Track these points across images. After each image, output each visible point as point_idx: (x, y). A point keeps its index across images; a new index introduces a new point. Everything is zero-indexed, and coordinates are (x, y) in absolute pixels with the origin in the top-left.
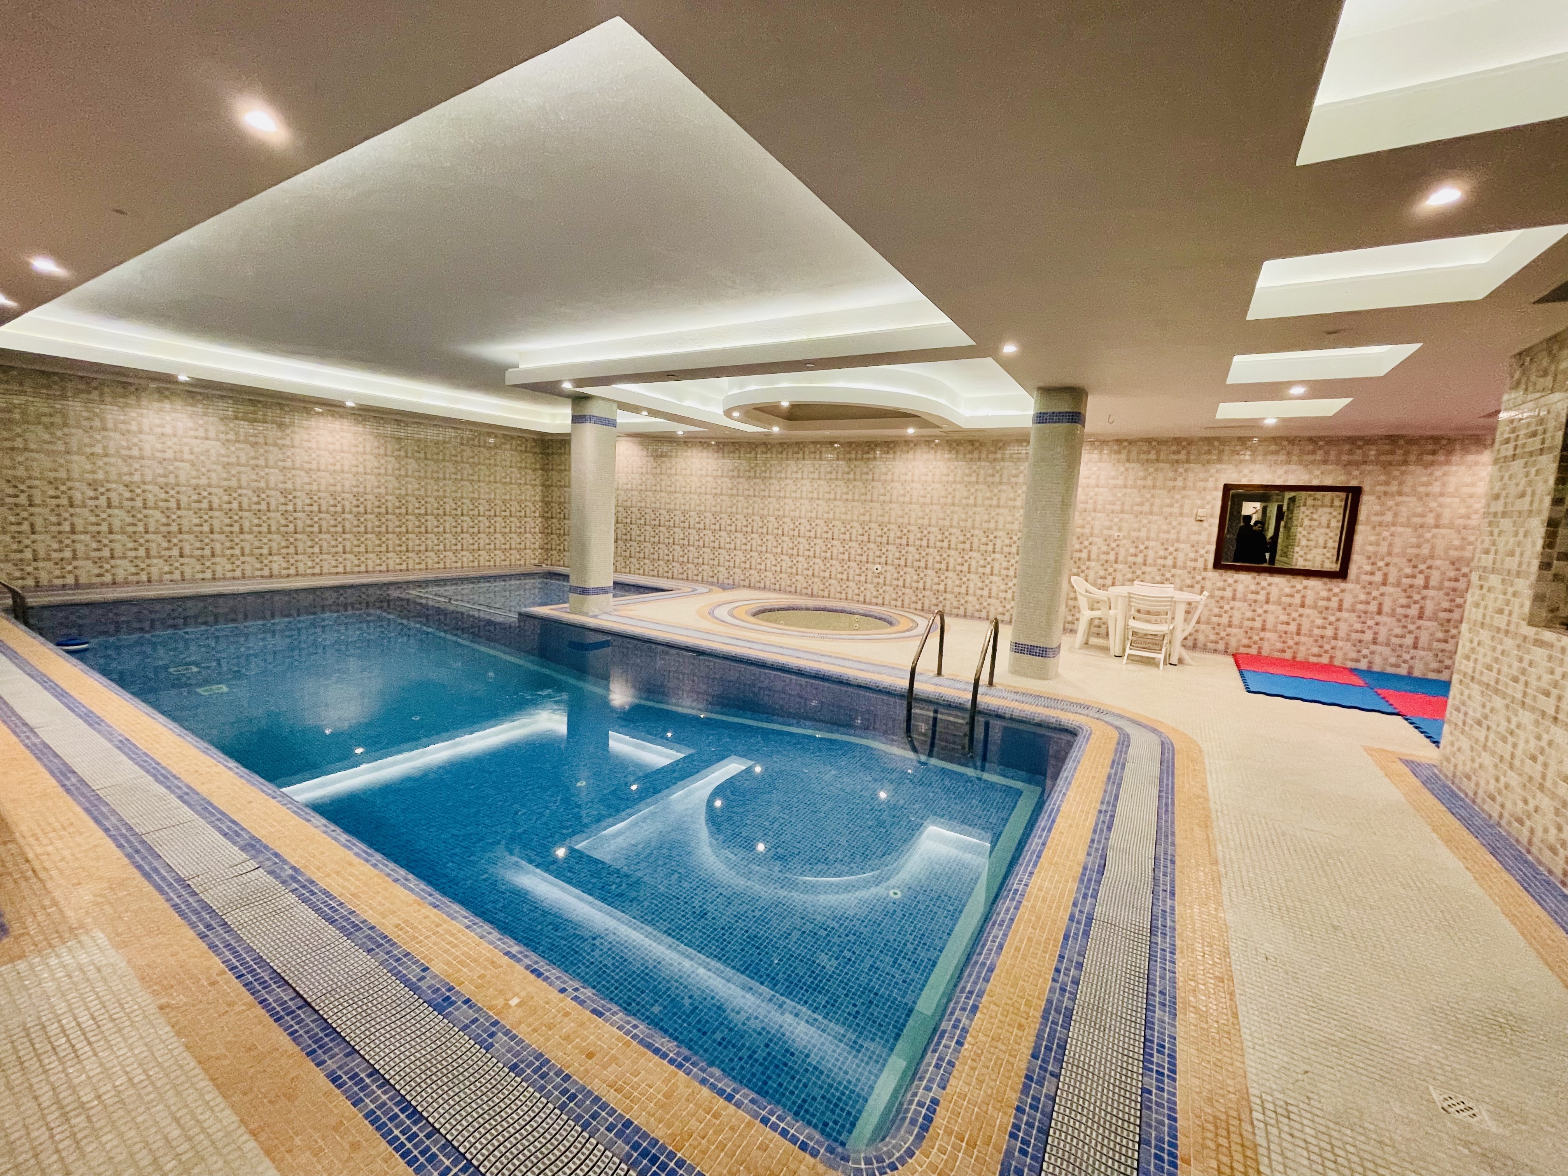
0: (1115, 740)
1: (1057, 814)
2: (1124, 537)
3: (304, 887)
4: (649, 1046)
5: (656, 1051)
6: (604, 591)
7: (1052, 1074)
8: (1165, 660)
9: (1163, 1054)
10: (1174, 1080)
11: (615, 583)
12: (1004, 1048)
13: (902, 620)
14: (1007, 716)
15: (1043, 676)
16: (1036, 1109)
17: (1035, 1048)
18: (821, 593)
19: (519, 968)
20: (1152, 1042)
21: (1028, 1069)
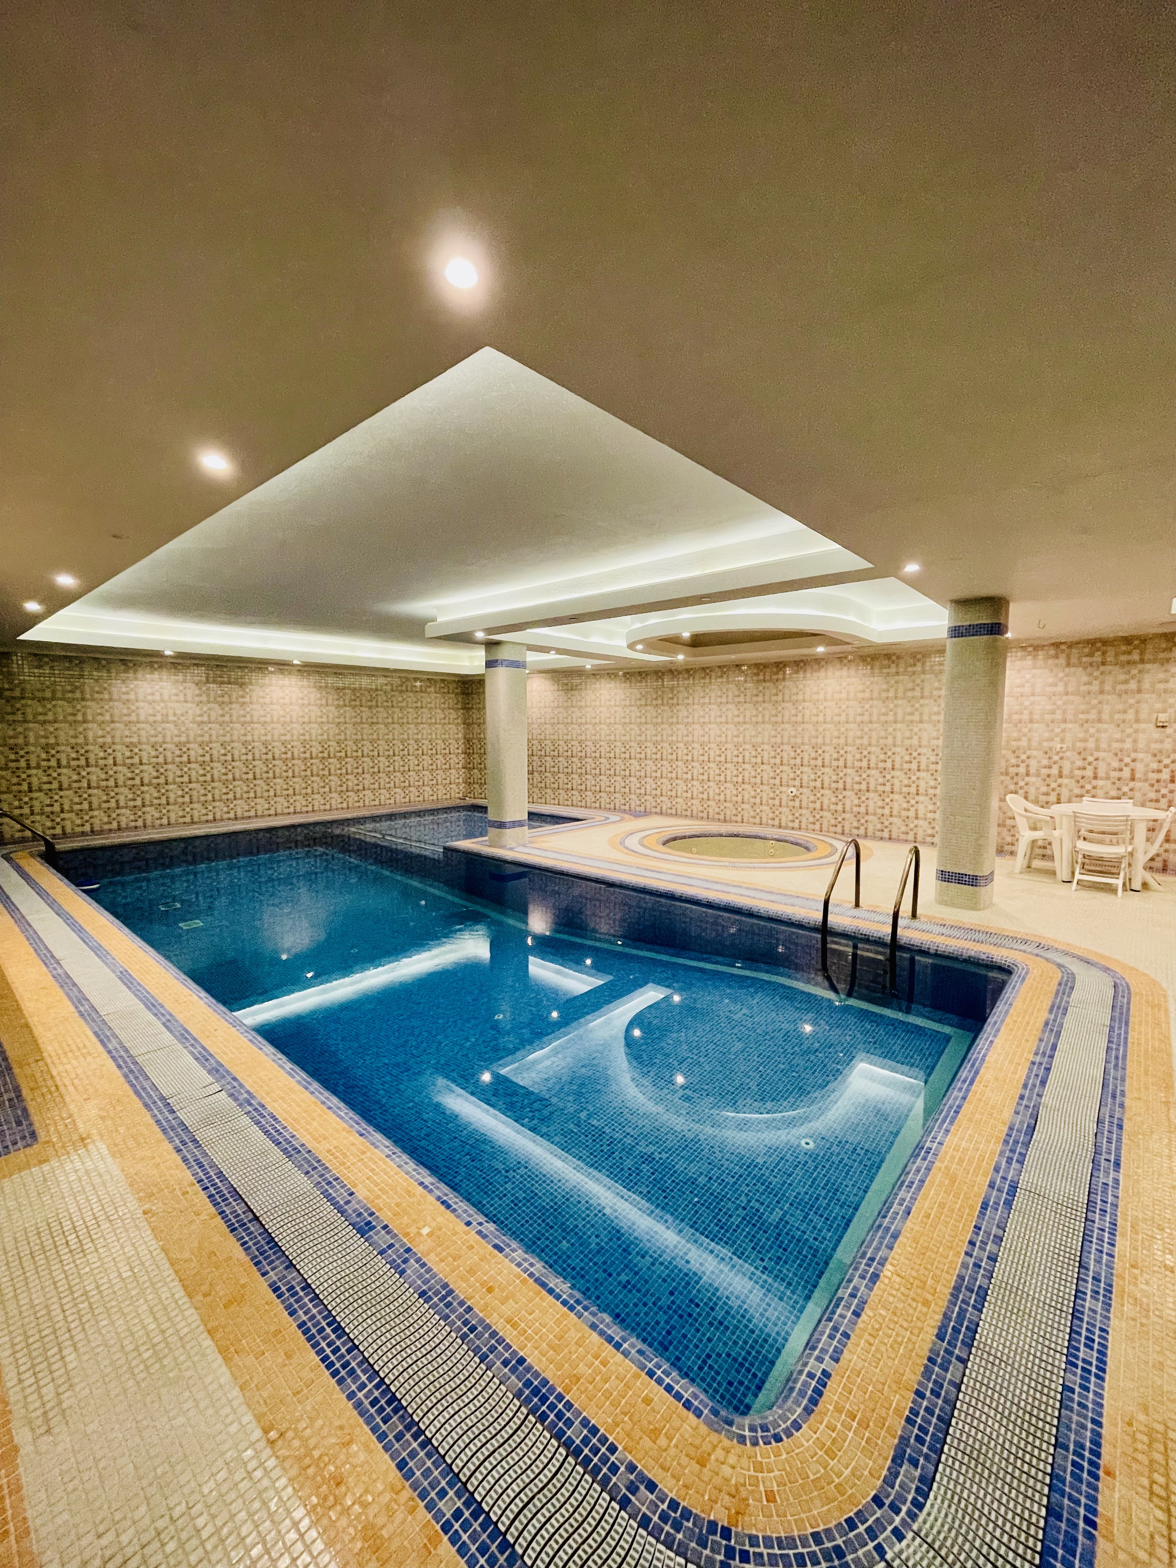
0: (1056, 982)
1: (981, 1064)
2: (1068, 749)
3: (256, 1109)
4: (543, 1285)
5: (551, 1291)
6: (519, 824)
7: (959, 1359)
8: (1124, 884)
9: (1092, 1349)
10: (1103, 1379)
11: (530, 814)
12: (905, 1325)
13: (820, 845)
14: (932, 951)
15: (975, 907)
16: (938, 1396)
17: (940, 1329)
18: (734, 818)
19: (431, 1199)
20: (1080, 1334)
21: (931, 1351)
